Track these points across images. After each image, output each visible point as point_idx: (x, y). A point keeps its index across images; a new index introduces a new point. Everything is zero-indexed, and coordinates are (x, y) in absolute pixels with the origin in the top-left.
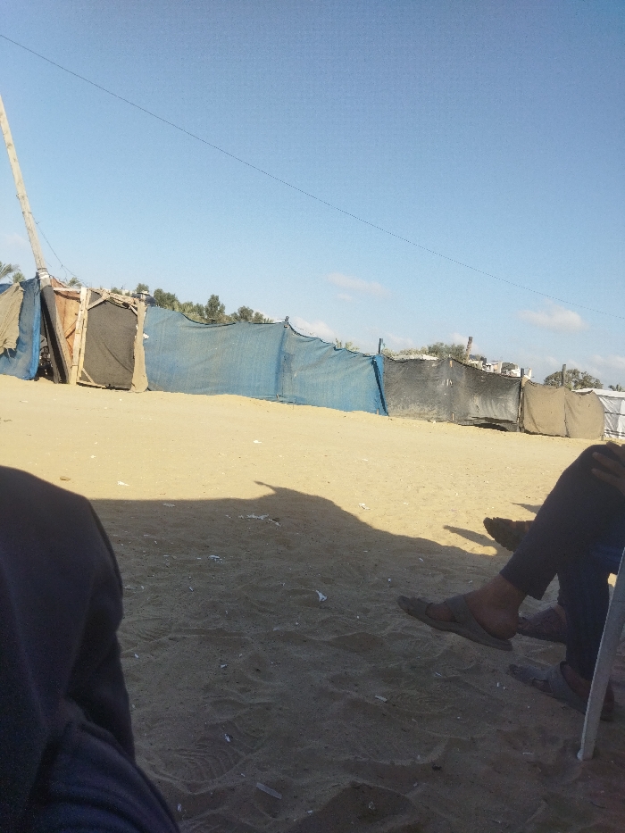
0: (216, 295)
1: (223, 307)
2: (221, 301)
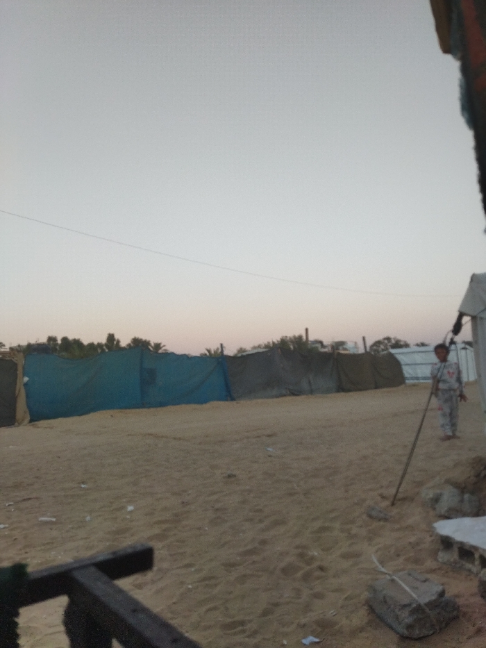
0: (112, 333)
1: (118, 342)
2: (116, 337)
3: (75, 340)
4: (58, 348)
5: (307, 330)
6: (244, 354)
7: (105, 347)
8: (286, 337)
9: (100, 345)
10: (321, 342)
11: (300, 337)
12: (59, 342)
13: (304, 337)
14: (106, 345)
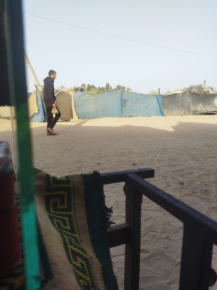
0: (108, 83)
3: (92, 86)
4: (86, 89)
5: (205, 82)
6: (169, 94)
7: (105, 89)
8: (193, 85)
9: (103, 88)
10: (212, 89)
11: (201, 86)
12: (86, 87)
13: (203, 86)
14: (106, 88)
